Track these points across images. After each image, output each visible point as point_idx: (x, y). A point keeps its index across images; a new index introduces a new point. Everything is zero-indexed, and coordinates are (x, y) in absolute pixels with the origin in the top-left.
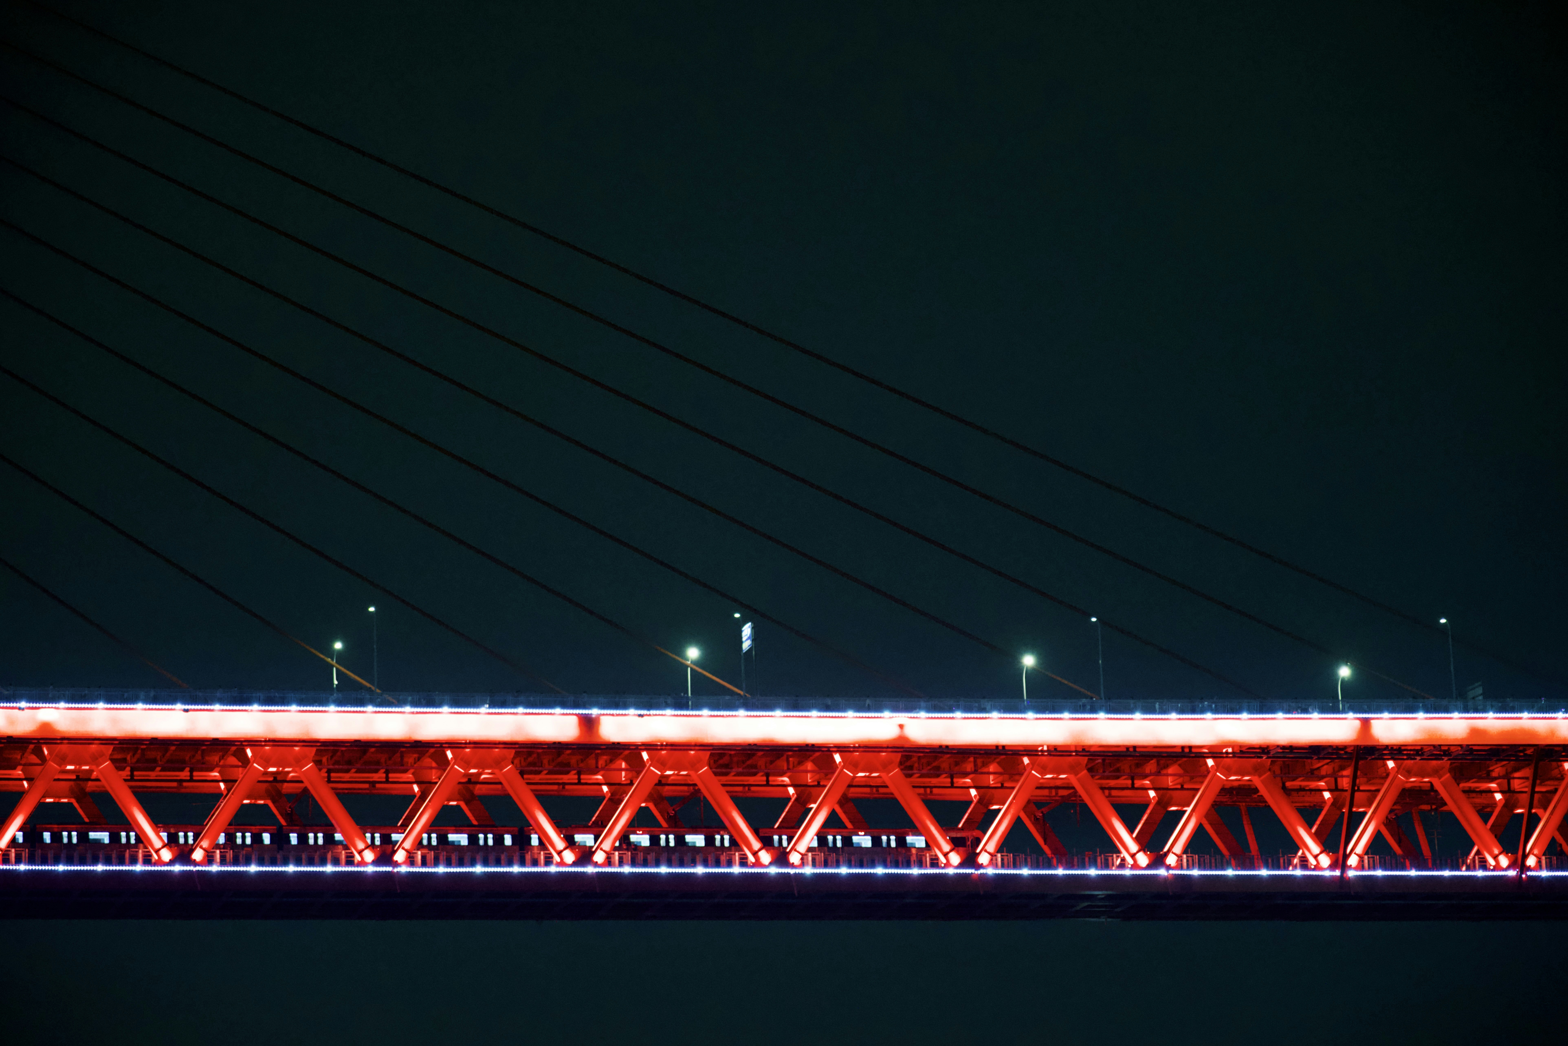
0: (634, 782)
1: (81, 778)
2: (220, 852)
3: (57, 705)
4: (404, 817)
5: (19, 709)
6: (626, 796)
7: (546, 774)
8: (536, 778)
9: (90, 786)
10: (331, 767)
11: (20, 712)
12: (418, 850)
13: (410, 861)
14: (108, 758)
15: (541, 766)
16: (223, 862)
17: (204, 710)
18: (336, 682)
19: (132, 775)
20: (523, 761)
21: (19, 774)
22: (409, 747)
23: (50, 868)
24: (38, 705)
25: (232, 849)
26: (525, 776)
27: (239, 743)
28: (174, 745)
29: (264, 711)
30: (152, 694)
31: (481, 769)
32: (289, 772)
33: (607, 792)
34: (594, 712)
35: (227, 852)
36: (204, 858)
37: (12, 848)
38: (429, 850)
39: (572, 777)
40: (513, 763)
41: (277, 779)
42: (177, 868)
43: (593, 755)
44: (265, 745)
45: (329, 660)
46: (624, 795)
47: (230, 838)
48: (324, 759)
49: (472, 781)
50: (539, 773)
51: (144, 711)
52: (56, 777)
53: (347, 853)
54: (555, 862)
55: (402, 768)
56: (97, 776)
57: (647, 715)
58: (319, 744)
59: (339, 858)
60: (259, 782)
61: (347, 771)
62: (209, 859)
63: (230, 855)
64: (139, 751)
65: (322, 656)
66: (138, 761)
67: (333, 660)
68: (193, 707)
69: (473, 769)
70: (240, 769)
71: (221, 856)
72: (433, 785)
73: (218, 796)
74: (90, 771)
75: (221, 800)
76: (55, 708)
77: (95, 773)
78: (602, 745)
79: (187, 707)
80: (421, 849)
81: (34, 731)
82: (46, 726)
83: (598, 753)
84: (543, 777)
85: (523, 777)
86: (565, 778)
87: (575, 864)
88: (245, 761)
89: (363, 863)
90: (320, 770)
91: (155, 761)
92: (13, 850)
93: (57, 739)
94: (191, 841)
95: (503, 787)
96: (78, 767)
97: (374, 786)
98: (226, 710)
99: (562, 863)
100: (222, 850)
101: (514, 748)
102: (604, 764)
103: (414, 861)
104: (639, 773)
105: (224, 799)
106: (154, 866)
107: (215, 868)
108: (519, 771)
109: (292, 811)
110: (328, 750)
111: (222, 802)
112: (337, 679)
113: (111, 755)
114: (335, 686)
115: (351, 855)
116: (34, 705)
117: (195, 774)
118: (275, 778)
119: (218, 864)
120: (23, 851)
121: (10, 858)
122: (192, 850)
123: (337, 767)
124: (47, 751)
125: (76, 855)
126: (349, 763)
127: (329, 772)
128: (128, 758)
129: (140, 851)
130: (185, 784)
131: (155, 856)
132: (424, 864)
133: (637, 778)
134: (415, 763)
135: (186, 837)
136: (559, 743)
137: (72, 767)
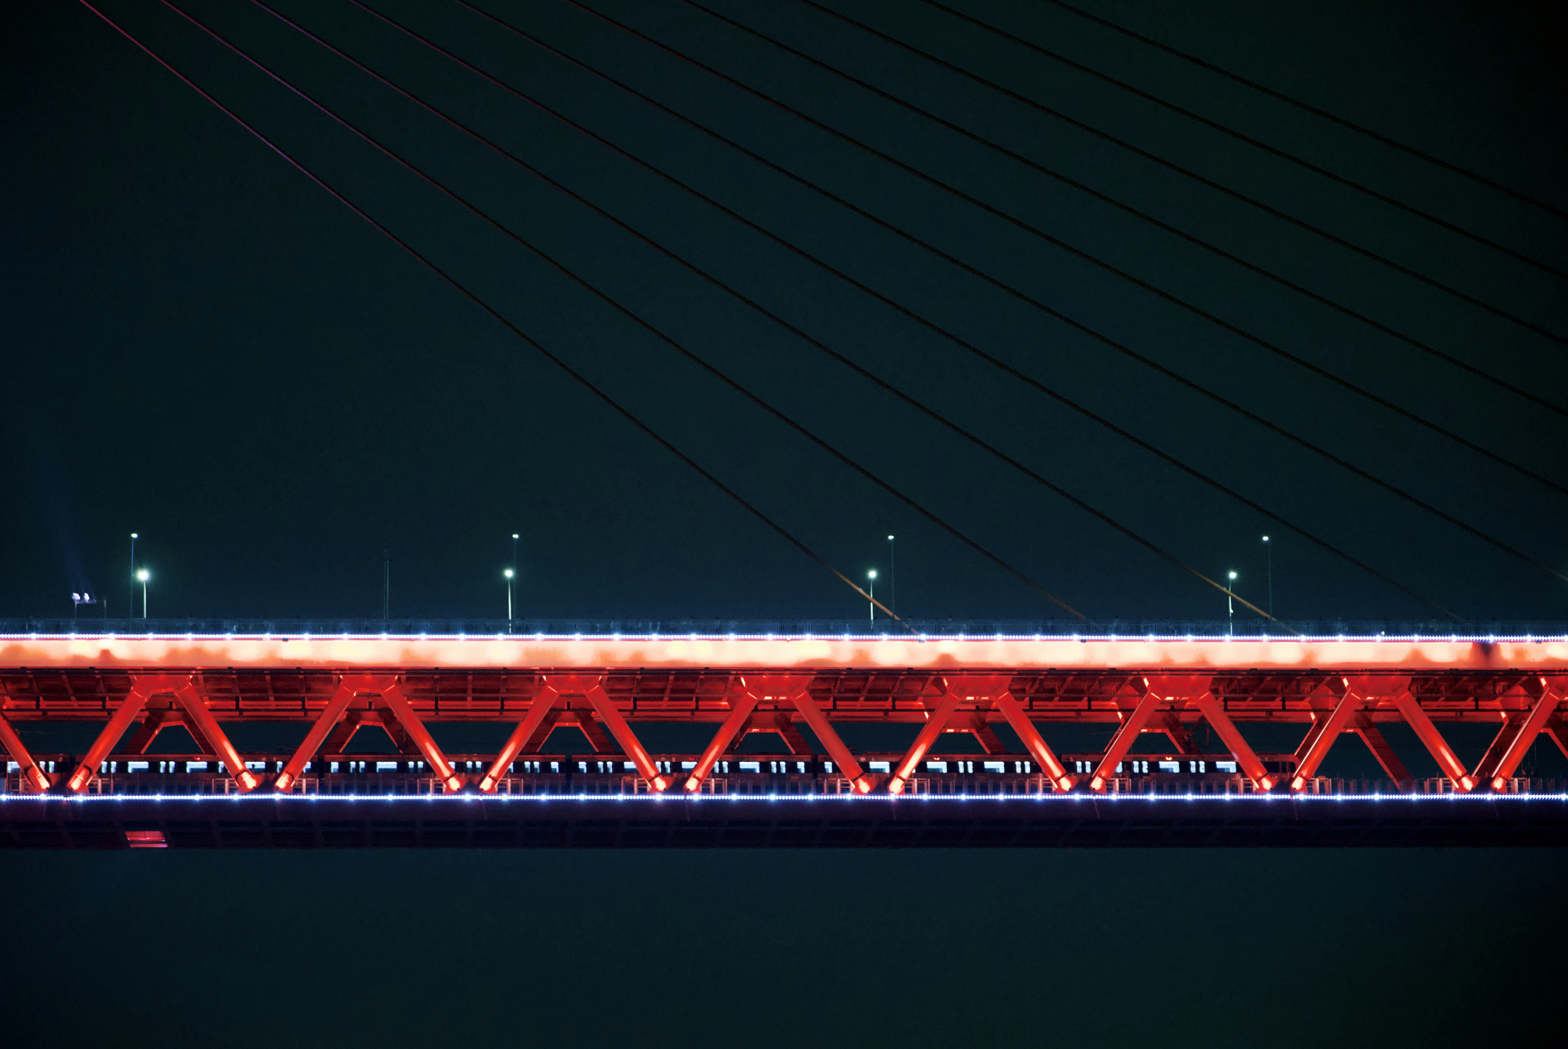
0: (1532, 708)
1: (980, 709)
2: (1120, 781)
3: (957, 637)
4: (1301, 746)
5: (920, 641)
6: (1525, 722)
7: (1444, 701)
8: (1434, 705)
9: (990, 717)
10: (1228, 695)
11: (921, 644)
12: (1316, 776)
13: (1308, 788)
14: (1007, 688)
15: (1439, 693)
16: (1122, 790)
17: (1101, 640)
18: (1231, 611)
19: (1031, 705)
20: (1419, 687)
21: (920, 706)
22: (1305, 675)
23: (952, 797)
24: (937, 637)
25: (1130, 778)
26: (1422, 703)
27: (1136, 673)
28: (1072, 675)
29: (1161, 641)
30: (1050, 624)
31: (1378, 695)
32: (1186, 701)
33: (1505, 718)
34: (1491, 638)
35: (1126, 780)
36: (1103, 785)
37: (915, 777)
38: (1326, 777)
39: (1470, 703)
40: (1409, 689)
41: (1174, 708)
42: (1077, 797)
43: (1490, 682)
44: (1162, 674)
45: (1224, 589)
46: (1523, 721)
47: (1128, 766)
48: (1221, 688)
49: (1368, 708)
50: (1437, 699)
51: (1042, 642)
52: (957, 707)
53: (1245, 781)
54: (1453, 789)
55: (1300, 696)
56: (997, 706)
57: (1545, 641)
58: (1215, 673)
59: (1237, 786)
60: (1157, 711)
61: (1244, 699)
62: (1108, 788)
63: (1129, 784)
64: (1038, 682)
65: (1217, 585)
66: (1037, 691)
67: (1228, 589)
68: (1090, 637)
69: (1369, 696)
70: (1138, 698)
71: (1120, 785)
72: (1330, 713)
73: (1116, 726)
74: (989, 702)
75: (1119, 729)
76: (955, 640)
77: (994, 703)
78: (1501, 671)
79: (1084, 637)
80: (1319, 777)
81: (934, 663)
82: (945, 658)
83: (1495, 679)
84: (1441, 703)
85: (1419, 704)
86: (1462, 705)
87: (1474, 791)
88: (1142, 690)
89: (1262, 790)
90: (1217, 699)
91: (1052, 691)
92: (916, 780)
93: (956, 670)
94: (1088, 770)
95: (1401, 714)
96: (977, 698)
97: (1271, 715)
98: (1123, 640)
99: (1462, 790)
100: (1121, 779)
101: (1412, 675)
102: (1501, 691)
103: (1312, 788)
104: (1537, 699)
105: (1122, 728)
106: (1055, 795)
107: (1114, 797)
108: (1415, 698)
109: (1189, 739)
110: (1224, 679)
111: (1120, 731)
112: (1232, 608)
113: (1011, 685)
114: (1230, 615)
115: (1250, 783)
116: (934, 637)
117: (1093, 703)
118: (1172, 708)
119: (1118, 793)
120: (925, 780)
121: (913, 787)
122: (1091, 779)
123: (1233, 695)
124: (948, 682)
125: (977, 785)
126: (1245, 691)
127: (1226, 700)
128: (1027, 688)
129: (1041, 780)
130: (1083, 713)
131: (1055, 786)
132: (1322, 791)
133: (1536, 703)
134: (1311, 691)
135: (1084, 767)
136: (1457, 670)
137: (972, 698)
